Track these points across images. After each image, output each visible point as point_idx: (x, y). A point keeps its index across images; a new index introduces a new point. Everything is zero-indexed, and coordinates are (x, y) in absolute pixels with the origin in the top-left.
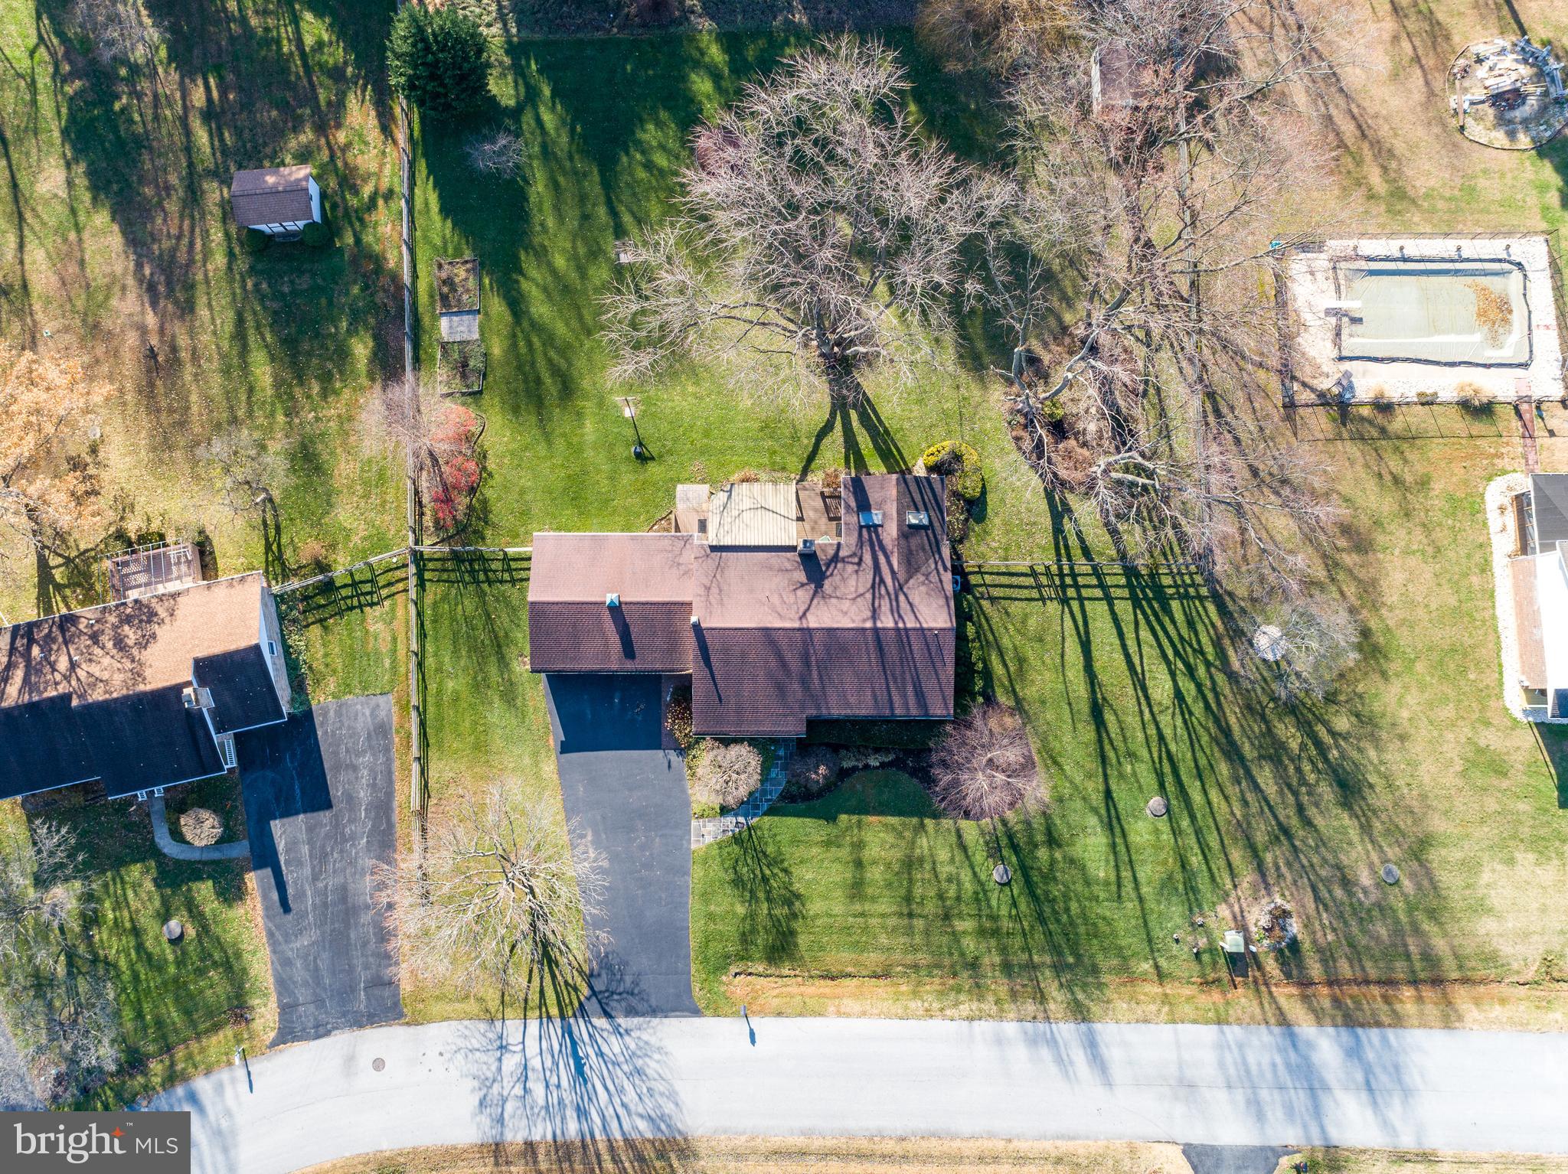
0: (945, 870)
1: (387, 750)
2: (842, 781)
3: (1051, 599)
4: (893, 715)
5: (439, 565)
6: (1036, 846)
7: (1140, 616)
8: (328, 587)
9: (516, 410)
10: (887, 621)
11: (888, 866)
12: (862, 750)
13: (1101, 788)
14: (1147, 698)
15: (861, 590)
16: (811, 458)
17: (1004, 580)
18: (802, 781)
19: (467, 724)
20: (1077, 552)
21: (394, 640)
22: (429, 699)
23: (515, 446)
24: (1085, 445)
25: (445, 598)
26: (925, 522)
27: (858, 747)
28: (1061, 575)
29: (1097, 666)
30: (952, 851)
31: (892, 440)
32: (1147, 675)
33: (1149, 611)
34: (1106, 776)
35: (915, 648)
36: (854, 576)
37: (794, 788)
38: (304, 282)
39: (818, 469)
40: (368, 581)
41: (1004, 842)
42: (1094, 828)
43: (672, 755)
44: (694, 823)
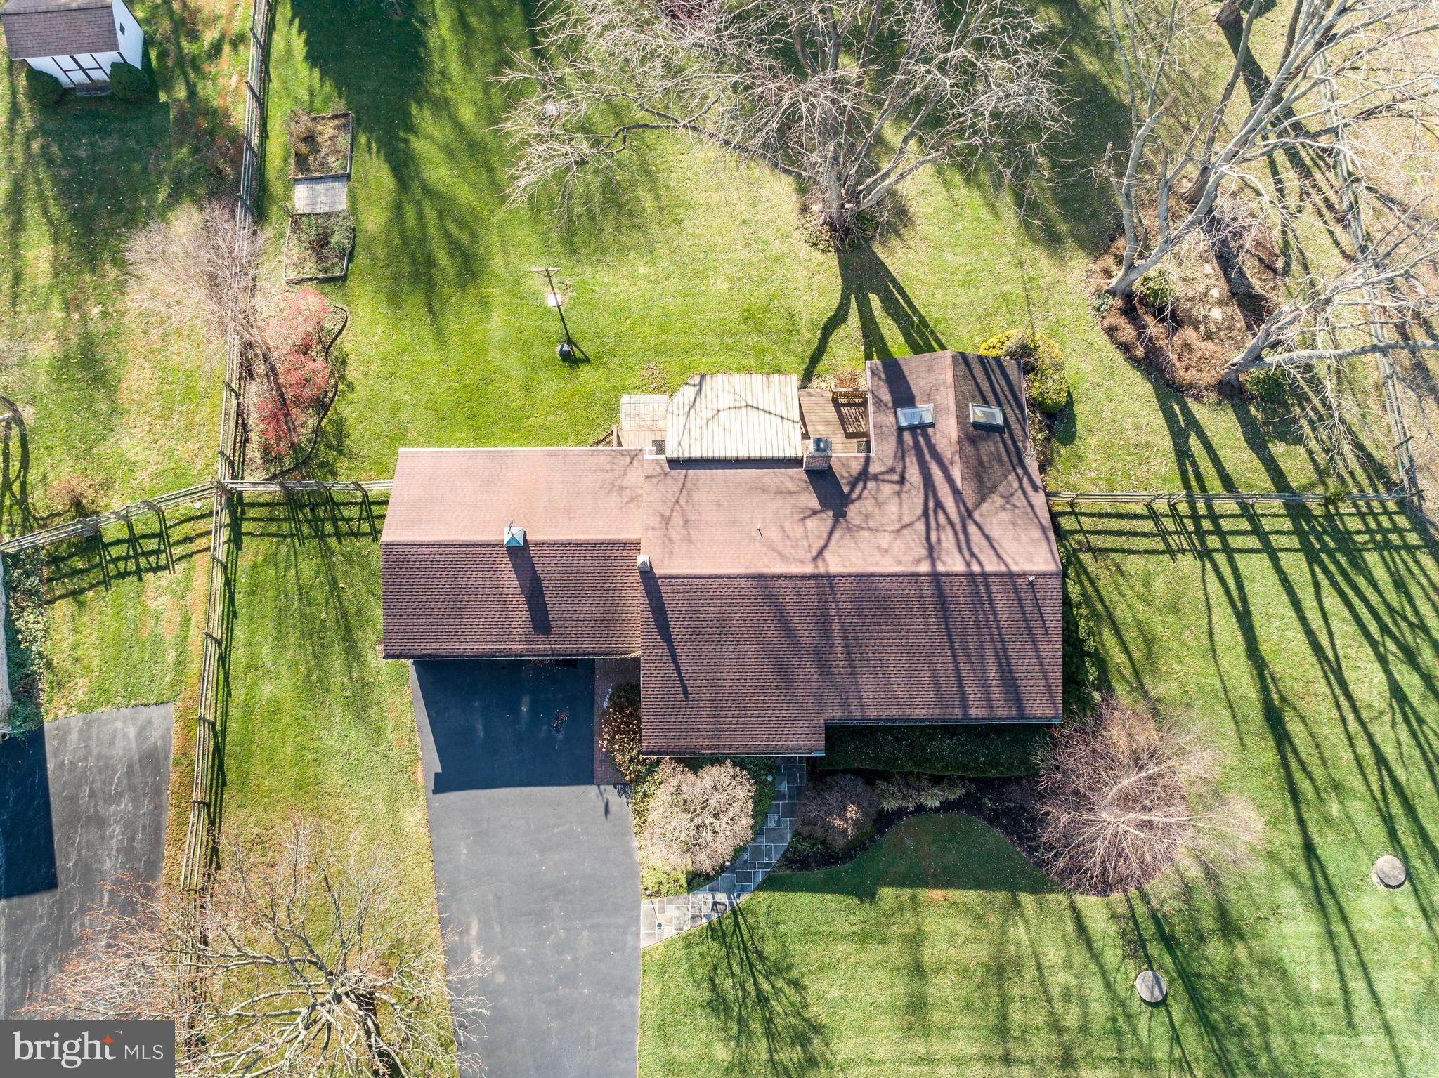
0: (1059, 979)
1: (157, 792)
2: (881, 832)
3: (1184, 552)
4: (966, 716)
5: (264, 512)
6: (1201, 938)
7: (1321, 576)
8: (92, 543)
9: (394, 300)
10: (952, 563)
11: (965, 973)
12: (911, 780)
13: (1297, 839)
14: (1349, 697)
15: (907, 520)
16: (816, 358)
17: (1113, 524)
18: (819, 833)
19: (289, 749)
20: (1214, 484)
21: (186, 621)
22: (232, 711)
23: (388, 348)
24: (1208, 336)
25: (271, 559)
26: (999, 420)
27: (906, 775)
28: (1195, 517)
29: (1264, 649)
30: (1068, 945)
31: (932, 332)
32: (1344, 664)
33: (1332, 568)
34: (1301, 822)
35: (999, 605)
36: (896, 500)
37: (806, 844)
38: (108, 145)
39: (827, 371)
40: (153, 536)
41: (1149, 929)
42: (1293, 906)
43: (611, 792)
44: (645, 904)
